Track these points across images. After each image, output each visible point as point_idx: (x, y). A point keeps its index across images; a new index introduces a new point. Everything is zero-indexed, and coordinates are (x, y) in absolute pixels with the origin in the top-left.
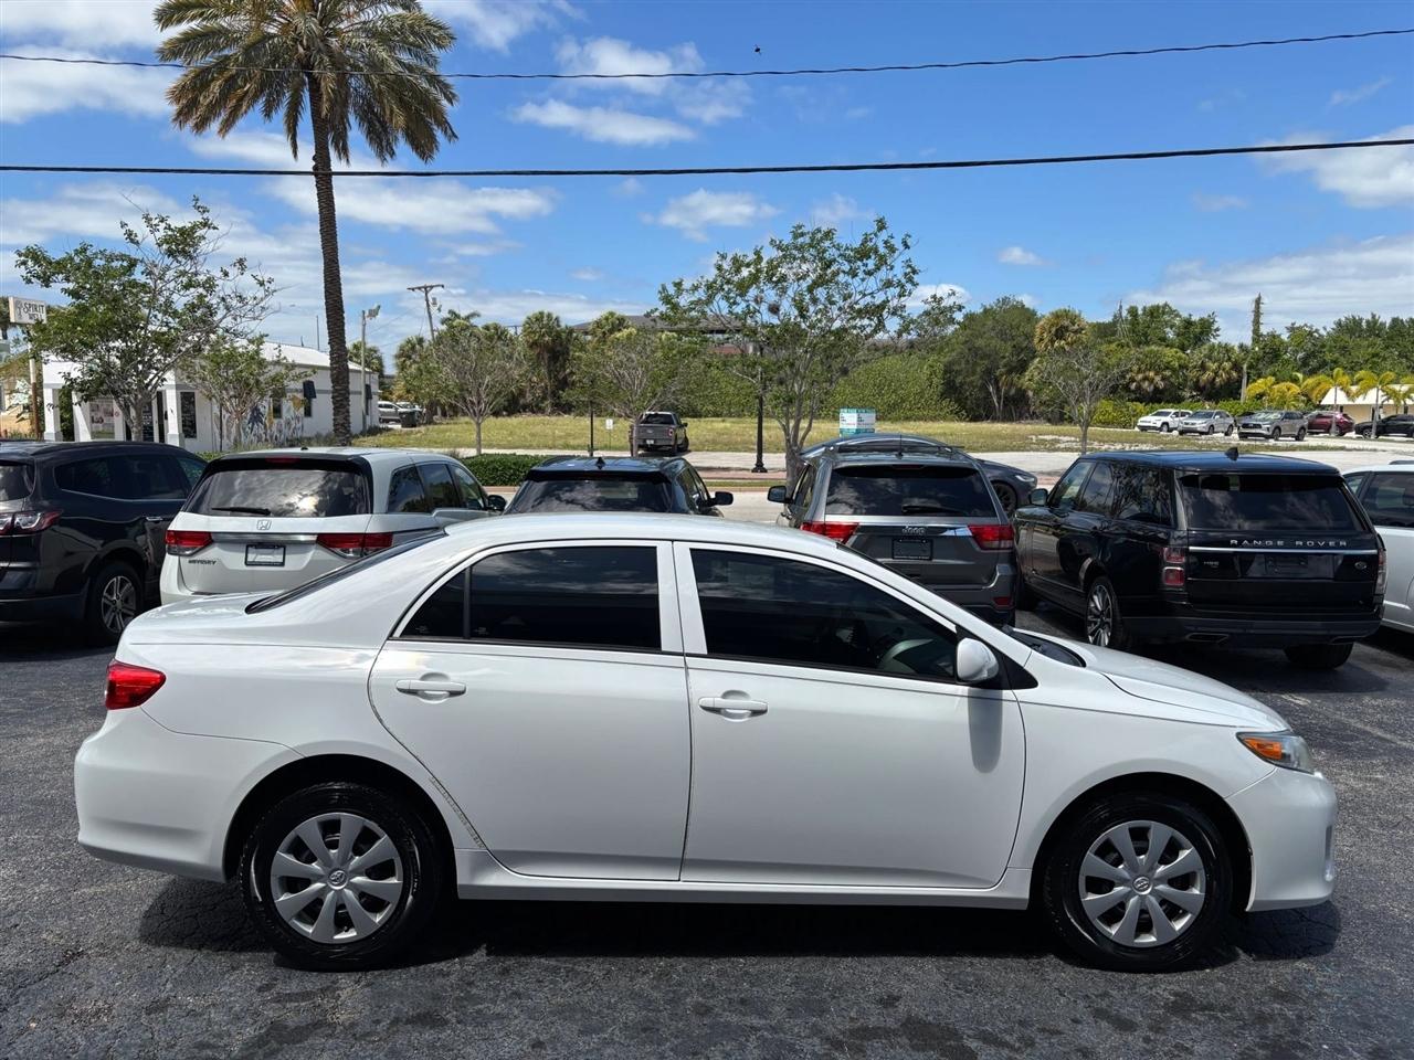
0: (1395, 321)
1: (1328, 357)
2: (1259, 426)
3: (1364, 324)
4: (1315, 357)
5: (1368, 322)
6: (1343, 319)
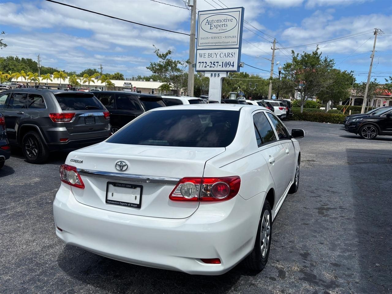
0: (23, 59)
1: (11, 67)
2: (5, 87)
3: (14, 59)
4: (7, 67)
5: (15, 58)
6: (8, 57)
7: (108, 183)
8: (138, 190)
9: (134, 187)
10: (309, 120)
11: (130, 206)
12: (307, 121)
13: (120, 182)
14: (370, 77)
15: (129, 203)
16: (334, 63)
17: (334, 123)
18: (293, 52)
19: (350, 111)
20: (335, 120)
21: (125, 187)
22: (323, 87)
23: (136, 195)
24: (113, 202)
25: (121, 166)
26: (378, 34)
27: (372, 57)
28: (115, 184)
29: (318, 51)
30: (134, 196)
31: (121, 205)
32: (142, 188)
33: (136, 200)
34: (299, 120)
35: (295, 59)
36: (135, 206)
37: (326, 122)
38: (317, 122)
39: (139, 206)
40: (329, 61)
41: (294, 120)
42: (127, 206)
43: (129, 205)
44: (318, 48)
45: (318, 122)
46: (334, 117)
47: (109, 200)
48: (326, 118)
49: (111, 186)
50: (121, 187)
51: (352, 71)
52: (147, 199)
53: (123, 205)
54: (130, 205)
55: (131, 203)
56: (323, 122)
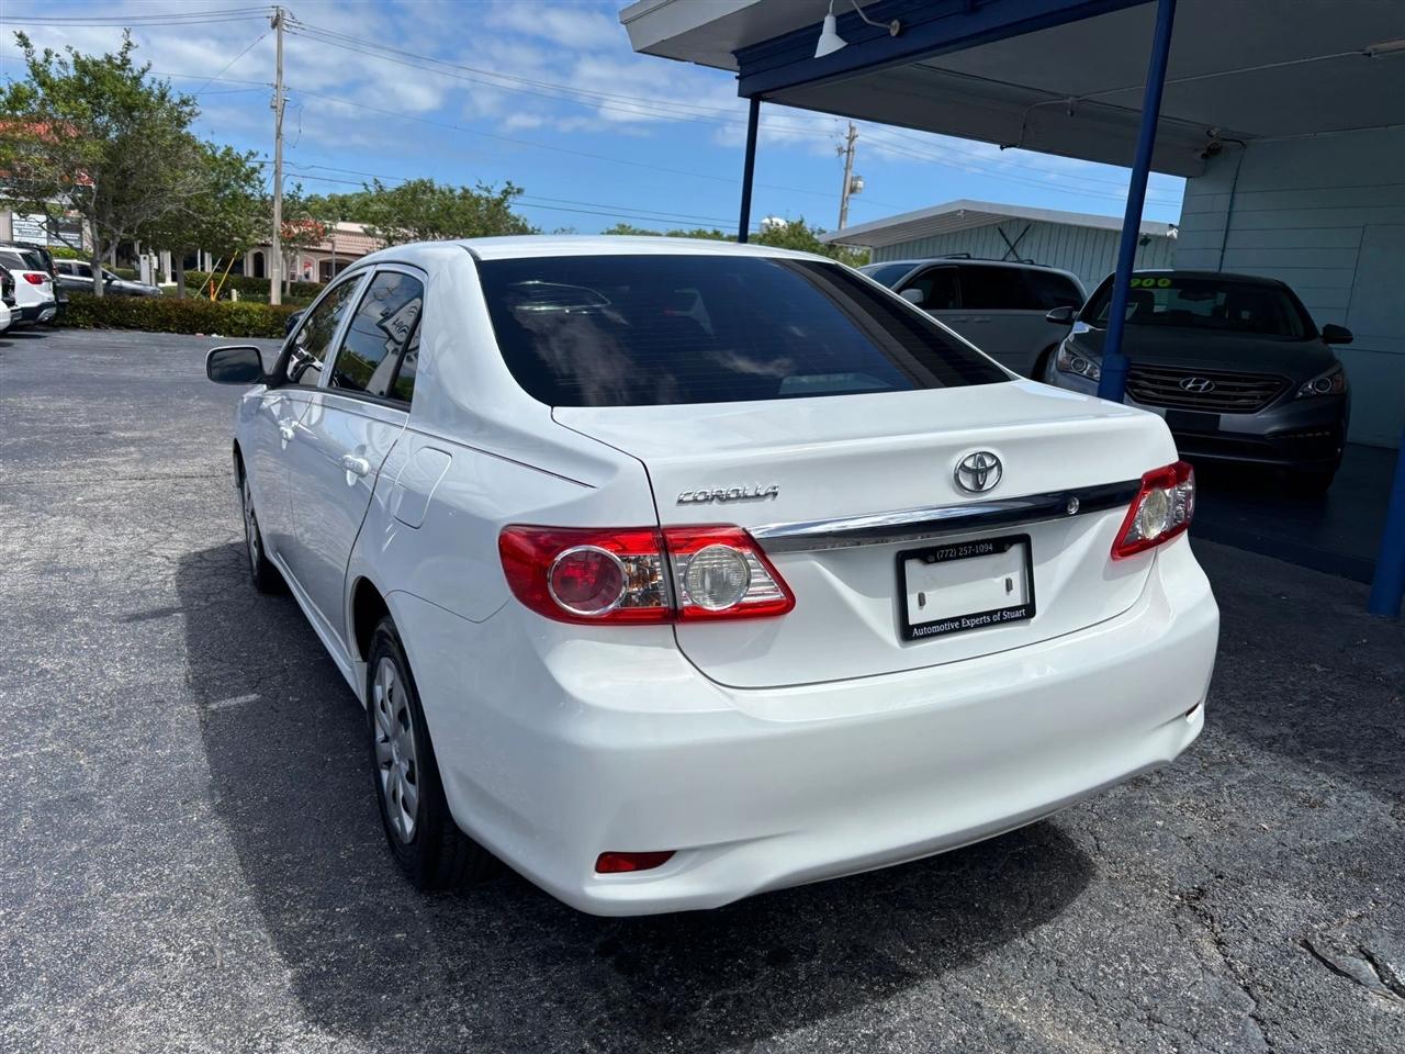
7: (901, 559)
8: (1016, 552)
9: (1000, 546)
10: (140, 328)
11: (1002, 622)
12: (133, 328)
13: (945, 543)
14: (283, 176)
15: (995, 612)
16: (197, 111)
17: (235, 336)
18: (23, 41)
19: (234, 292)
20: (236, 324)
21: (973, 555)
22: (175, 200)
23: (1009, 576)
24: (936, 629)
25: (979, 471)
26: (285, 27)
27: (279, 107)
28: (928, 556)
29: (130, 55)
30: (1000, 581)
31: (968, 628)
32: (1025, 540)
33: (1012, 592)
34: (97, 326)
35: (39, 73)
36: (1018, 614)
37: (208, 332)
38: (170, 334)
39: (1028, 610)
40: (176, 100)
41: (76, 326)
42: (992, 624)
43: (997, 618)
44: (129, 44)
45: (173, 332)
46: (230, 314)
47: (919, 626)
48: (204, 317)
49: (913, 567)
50: (958, 558)
51: (251, 154)
52: (1052, 573)
53: (977, 627)
54: (1002, 616)
55: (1002, 610)
56: (194, 333)
